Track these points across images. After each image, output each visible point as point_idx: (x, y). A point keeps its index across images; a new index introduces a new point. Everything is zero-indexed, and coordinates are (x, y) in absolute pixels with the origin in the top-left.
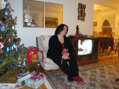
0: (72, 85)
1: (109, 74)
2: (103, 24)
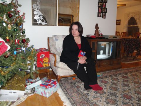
0: (89, 94)
1: (133, 83)
2: (128, 22)
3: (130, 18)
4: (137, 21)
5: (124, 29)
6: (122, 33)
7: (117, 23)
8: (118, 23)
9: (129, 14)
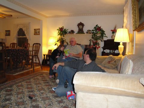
2: (17, 33)
3: (18, 30)
4: (25, 32)
5: (14, 40)
6: (11, 44)
7: (6, 33)
8: (8, 33)
9: (18, 25)
